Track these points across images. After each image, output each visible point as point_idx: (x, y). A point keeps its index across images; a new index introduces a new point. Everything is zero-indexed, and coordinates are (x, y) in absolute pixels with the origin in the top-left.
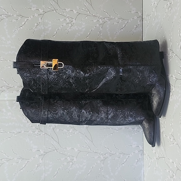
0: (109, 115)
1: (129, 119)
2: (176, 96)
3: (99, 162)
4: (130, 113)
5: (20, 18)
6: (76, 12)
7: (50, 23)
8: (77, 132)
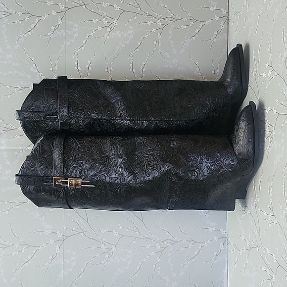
2: (276, 143)
3: (153, 254)
5: (27, 17)
6: (119, 8)
7: (76, 25)
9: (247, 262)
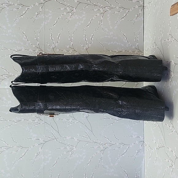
2: (174, 82)
3: (98, 152)
5: (20, 7)
6: (77, 1)
7: (51, 12)
8: (77, 121)
9: (157, 156)
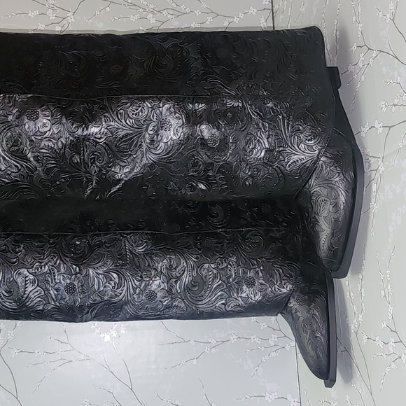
0: (176, 282)
1: (244, 295)
4: (245, 273)
